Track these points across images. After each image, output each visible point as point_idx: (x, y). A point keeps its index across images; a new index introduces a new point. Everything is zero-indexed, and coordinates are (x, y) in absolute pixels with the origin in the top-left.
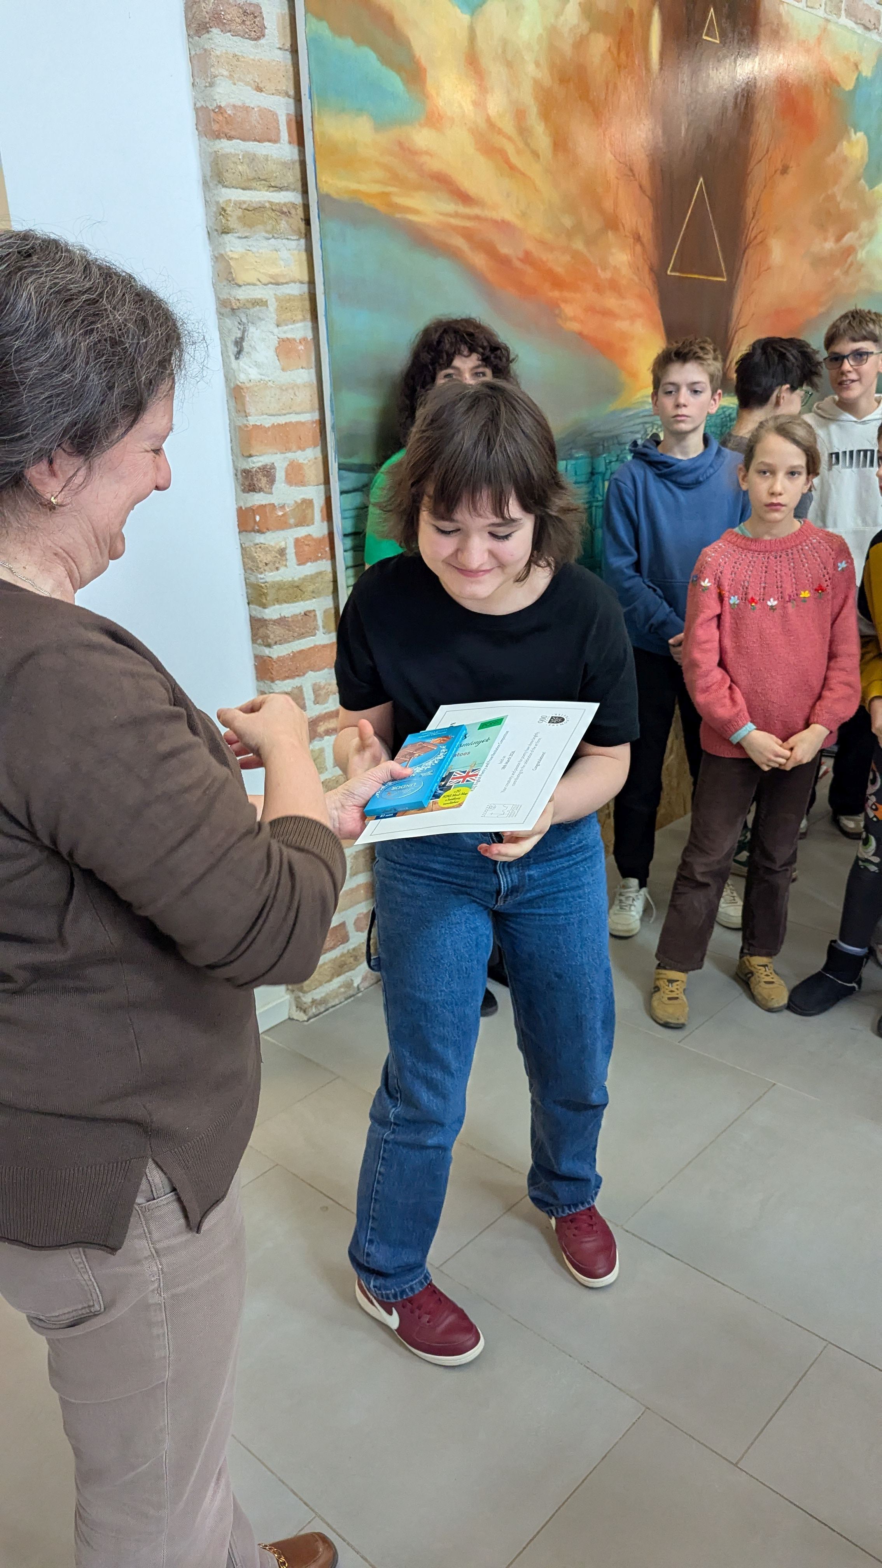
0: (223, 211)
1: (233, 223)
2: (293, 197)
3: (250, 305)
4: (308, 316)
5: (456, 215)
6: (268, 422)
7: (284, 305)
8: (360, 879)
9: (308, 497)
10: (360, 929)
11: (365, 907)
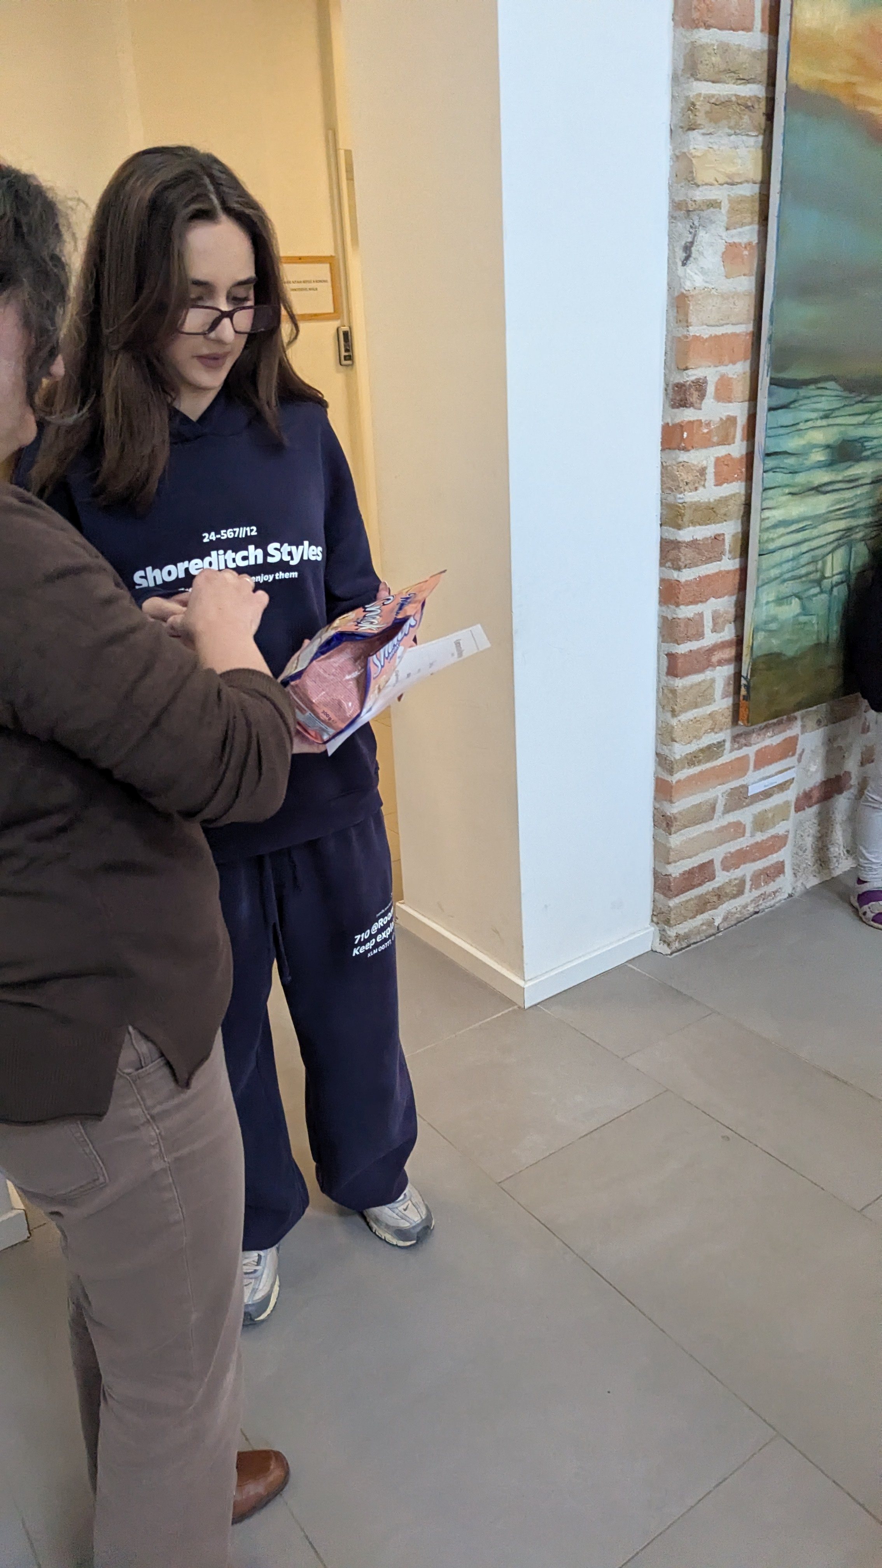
0: (692, 107)
1: (701, 118)
2: (757, 90)
3: (704, 208)
4: (758, 219)
6: (705, 332)
7: (736, 205)
8: (732, 817)
9: (732, 414)
10: (726, 868)
11: (733, 846)
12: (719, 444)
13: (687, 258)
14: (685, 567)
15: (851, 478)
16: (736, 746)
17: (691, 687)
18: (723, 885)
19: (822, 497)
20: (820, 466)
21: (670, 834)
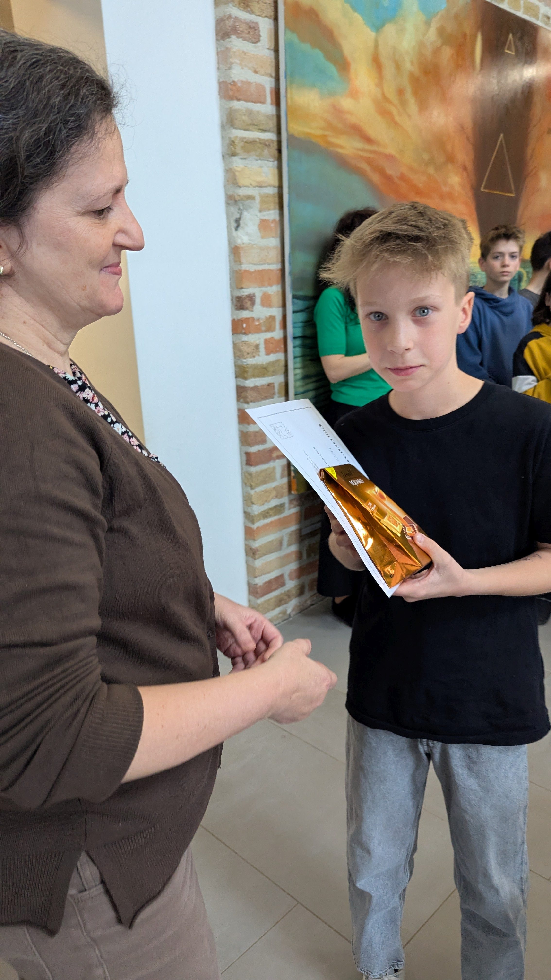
0: (233, 143)
1: (238, 150)
2: (271, 136)
3: (245, 199)
4: (277, 207)
5: (363, 150)
6: (252, 268)
7: (264, 199)
8: (293, 548)
9: (272, 314)
10: (292, 579)
11: (296, 565)
12: (266, 331)
13: (238, 227)
14: (251, 401)
16: (292, 506)
17: (262, 472)
21: (255, 559)
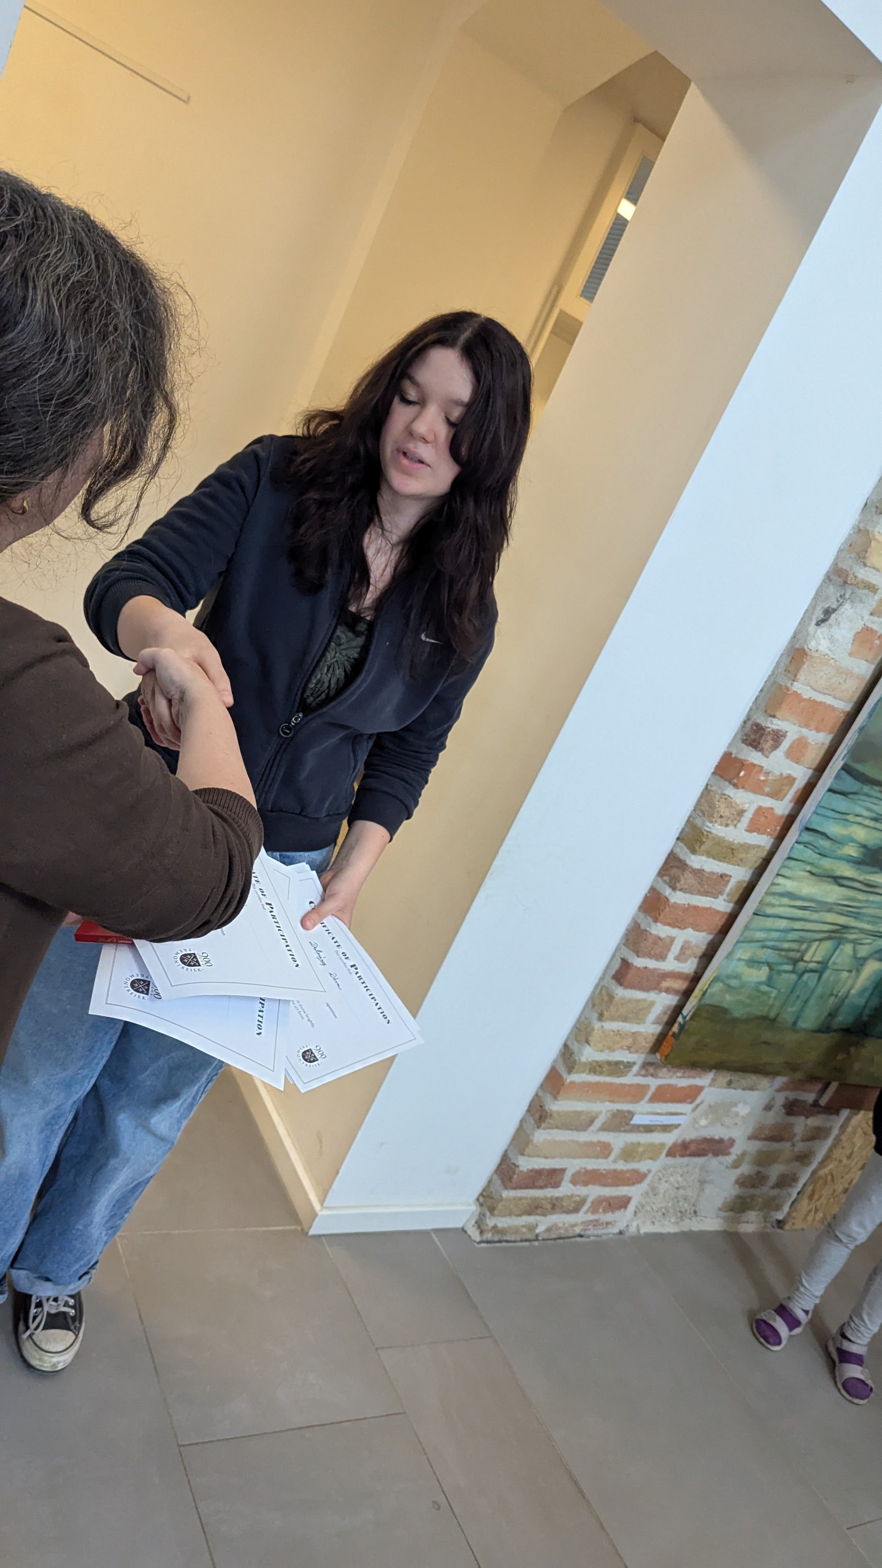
3: (861, 586)
6: (808, 694)
8: (605, 1137)
9: (794, 775)
10: (574, 1182)
11: (592, 1164)
12: (768, 795)
13: (823, 621)
14: (681, 890)
15: (871, 883)
16: (643, 1072)
17: (630, 1001)
18: (564, 1197)
19: (836, 888)
20: (850, 860)
21: (539, 1127)
